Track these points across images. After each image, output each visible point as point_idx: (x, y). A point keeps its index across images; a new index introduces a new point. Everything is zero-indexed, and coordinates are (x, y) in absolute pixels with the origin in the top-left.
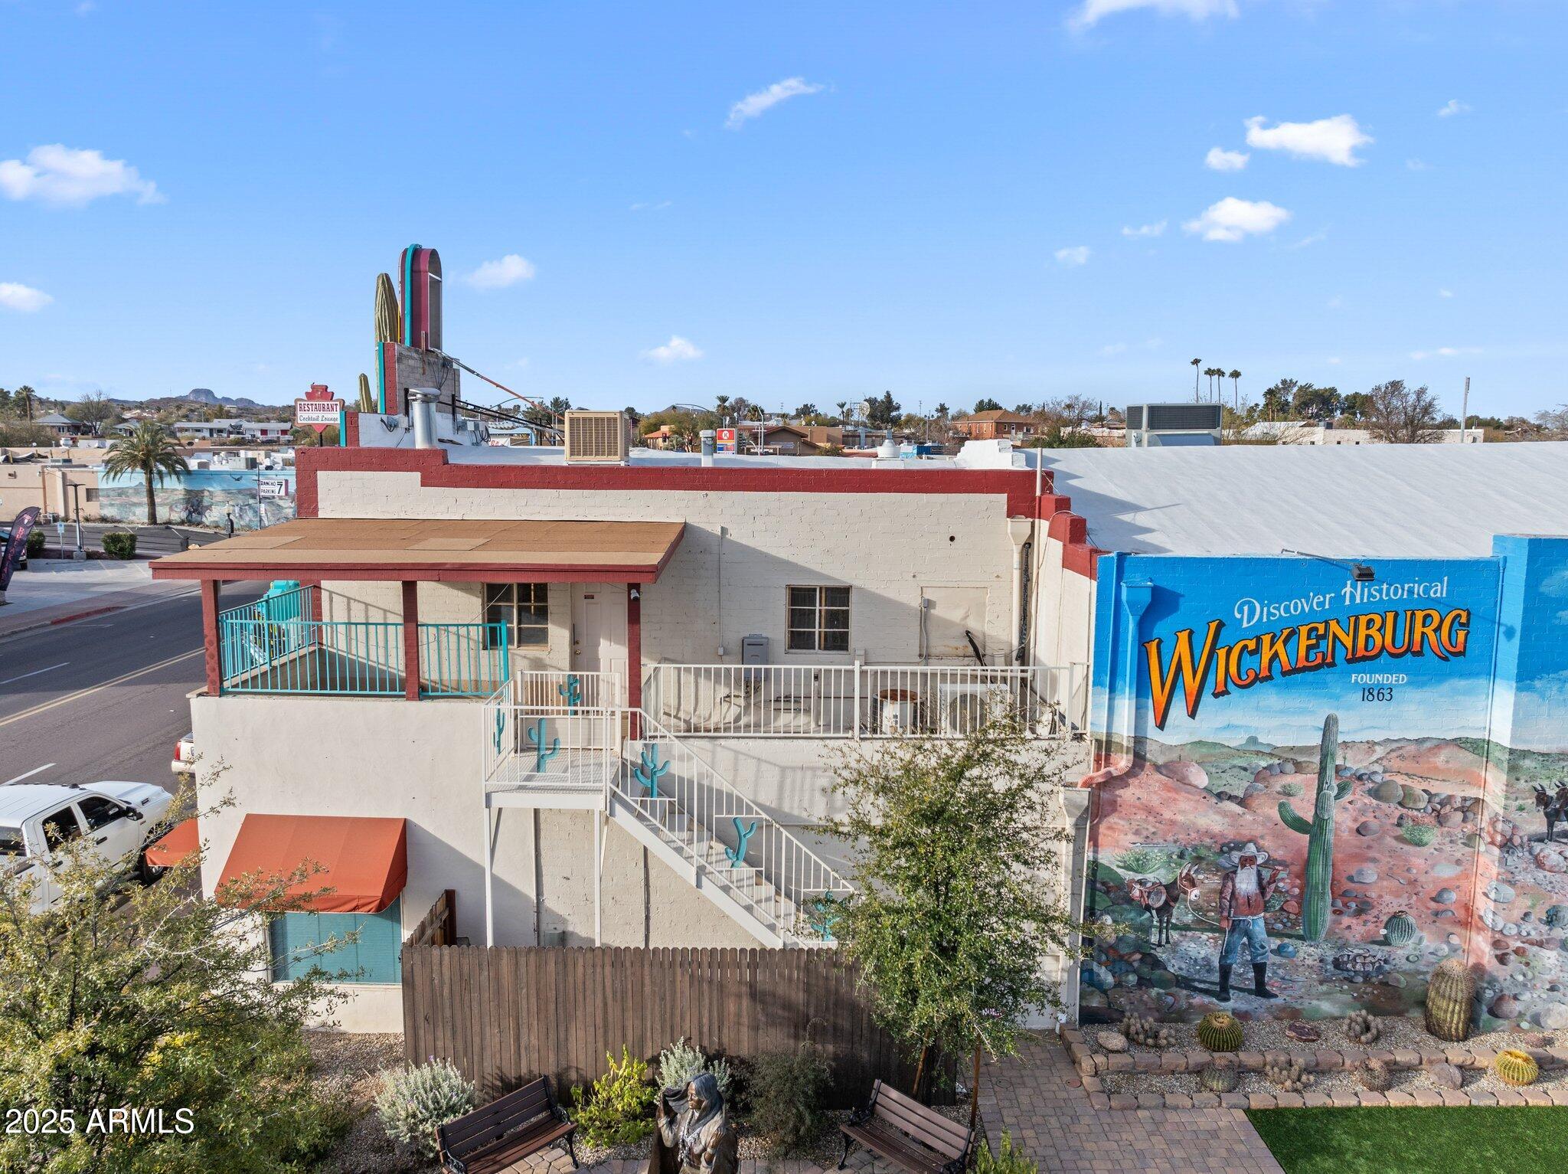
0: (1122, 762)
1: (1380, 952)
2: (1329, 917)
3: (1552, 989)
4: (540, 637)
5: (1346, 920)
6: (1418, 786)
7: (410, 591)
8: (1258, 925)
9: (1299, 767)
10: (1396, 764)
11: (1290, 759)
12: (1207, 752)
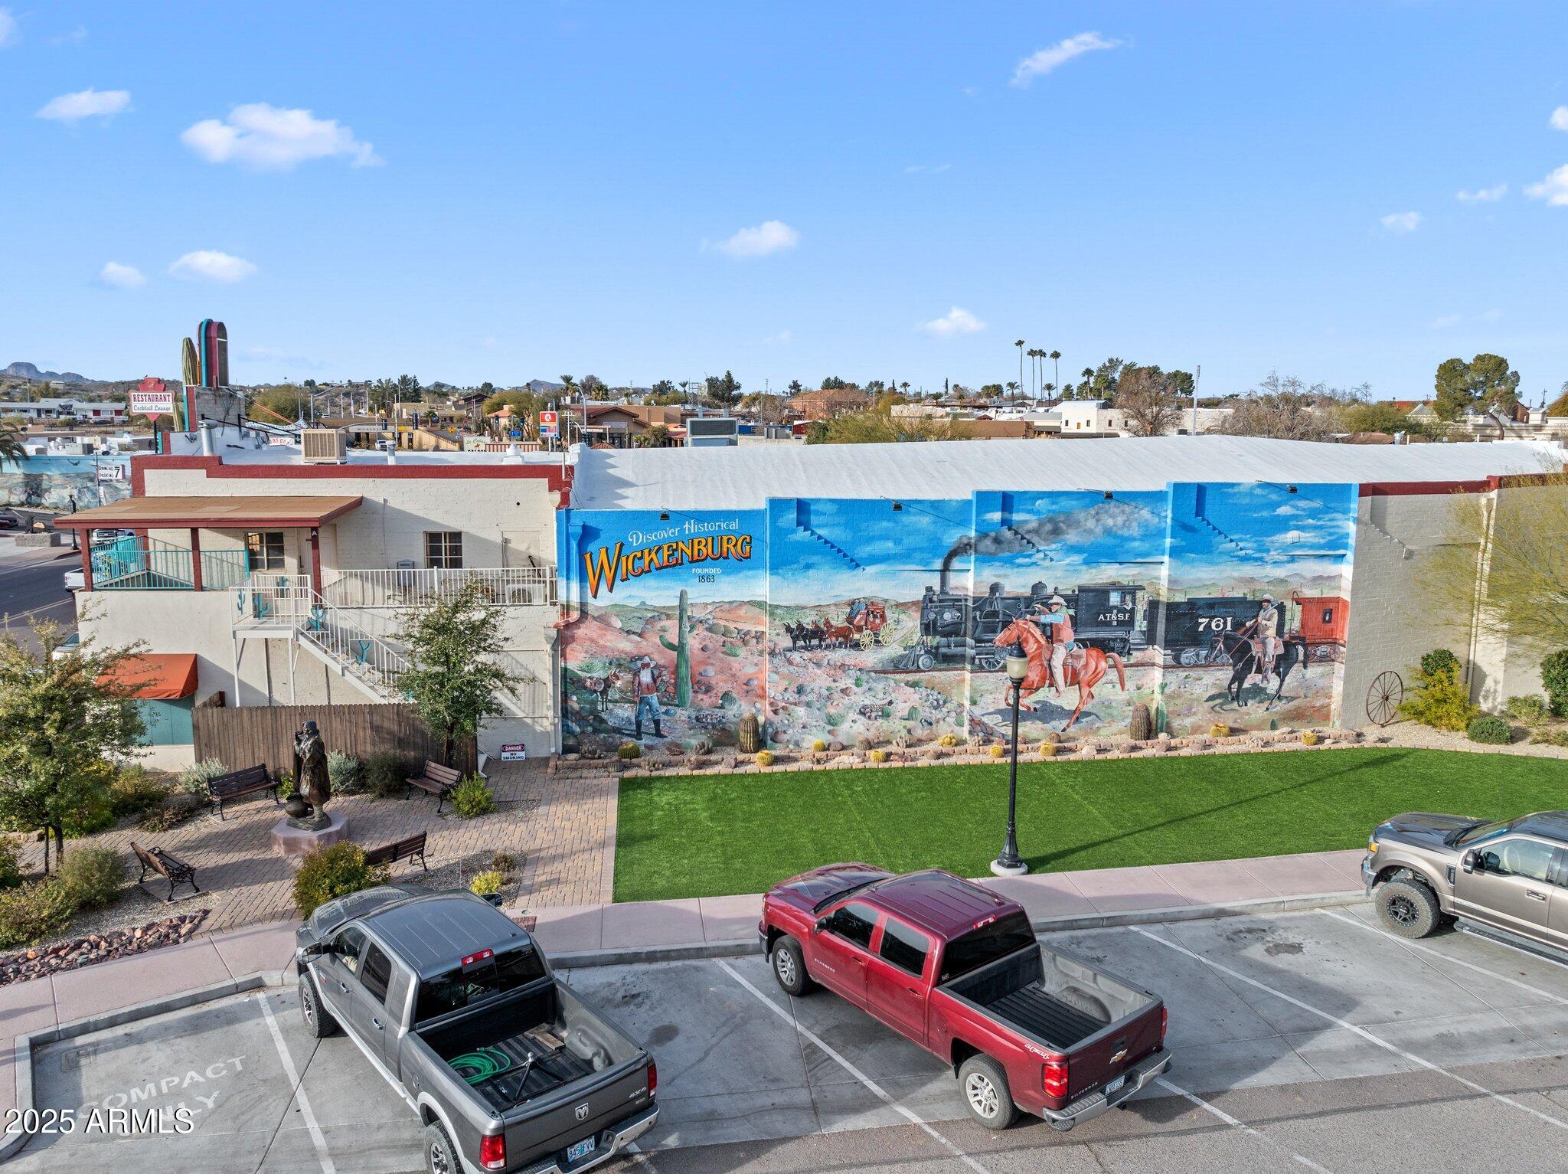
0: (575, 615)
1: (720, 713)
2: (691, 694)
3: (804, 727)
4: (280, 564)
5: (700, 696)
6: (732, 626)
7: (195, 532)
8: (654, 698)
9: (668, 617)
10: (719, 614)
11: (663, 613)
12: (620, 610)
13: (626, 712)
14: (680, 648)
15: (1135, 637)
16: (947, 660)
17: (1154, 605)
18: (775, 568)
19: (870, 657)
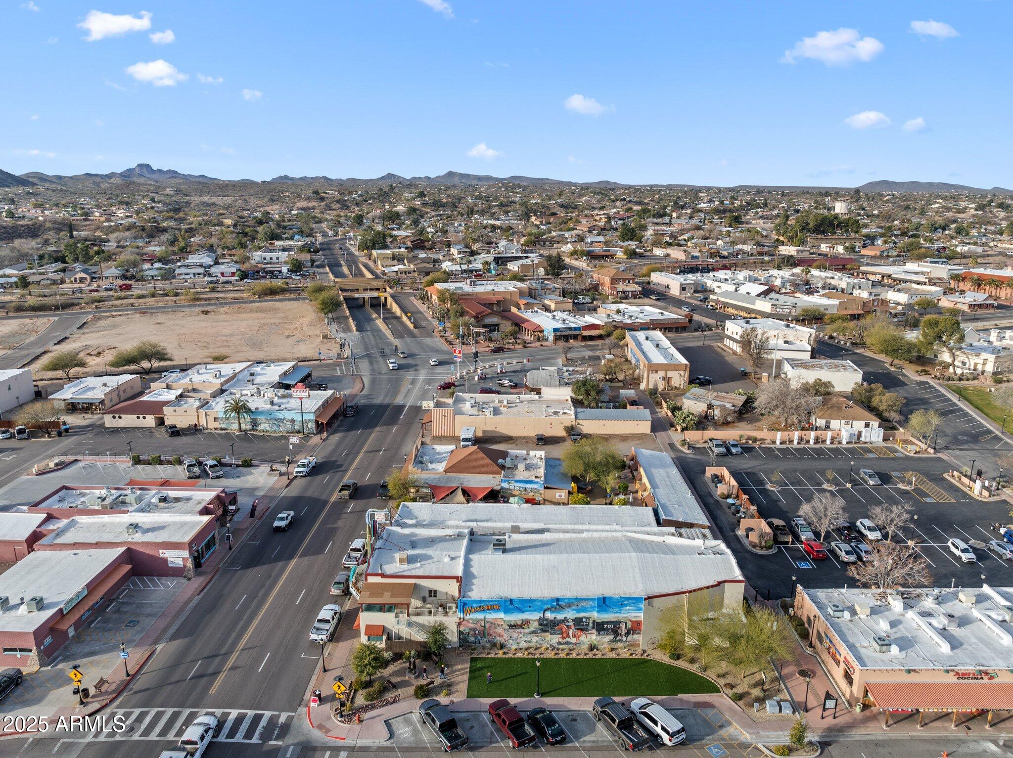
0: (462, 620)
1: (493, 640)
2: (487, 636)
3: (512, 645)
5: (489, 636)
6: (496, 623)
8: (479, 636)
9: (482, 620)
10: (493, 620)
12: (471, 619)
13: (473, 639)
14: (484, 627)
15: (589, 628)
16: (545, 631)
17: (594, 621)
18: (505, 613)
19: (527, 631)
